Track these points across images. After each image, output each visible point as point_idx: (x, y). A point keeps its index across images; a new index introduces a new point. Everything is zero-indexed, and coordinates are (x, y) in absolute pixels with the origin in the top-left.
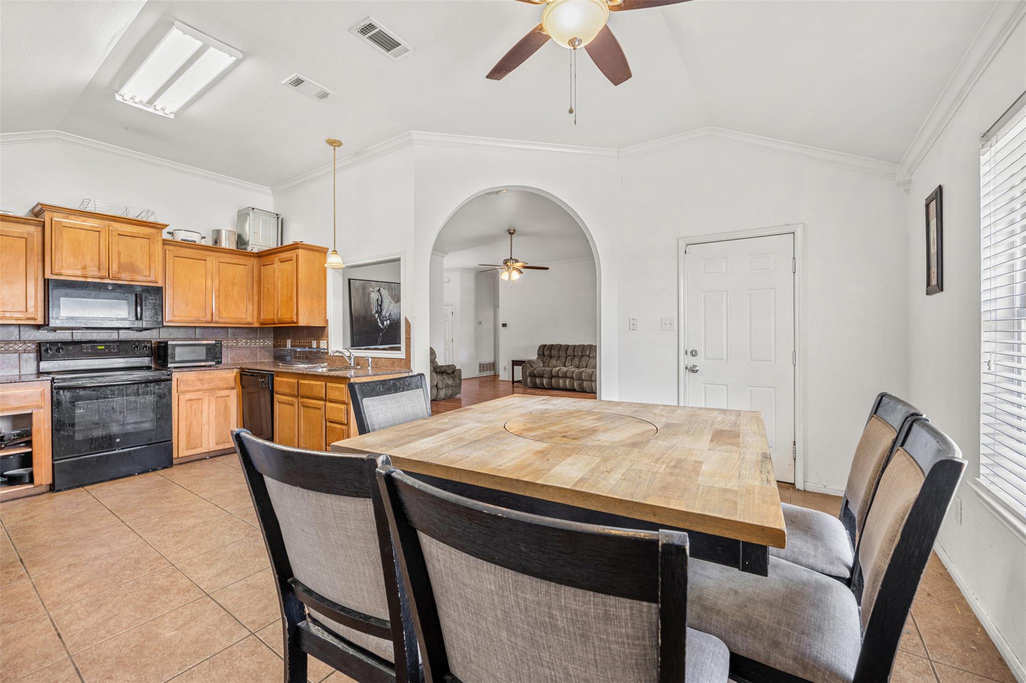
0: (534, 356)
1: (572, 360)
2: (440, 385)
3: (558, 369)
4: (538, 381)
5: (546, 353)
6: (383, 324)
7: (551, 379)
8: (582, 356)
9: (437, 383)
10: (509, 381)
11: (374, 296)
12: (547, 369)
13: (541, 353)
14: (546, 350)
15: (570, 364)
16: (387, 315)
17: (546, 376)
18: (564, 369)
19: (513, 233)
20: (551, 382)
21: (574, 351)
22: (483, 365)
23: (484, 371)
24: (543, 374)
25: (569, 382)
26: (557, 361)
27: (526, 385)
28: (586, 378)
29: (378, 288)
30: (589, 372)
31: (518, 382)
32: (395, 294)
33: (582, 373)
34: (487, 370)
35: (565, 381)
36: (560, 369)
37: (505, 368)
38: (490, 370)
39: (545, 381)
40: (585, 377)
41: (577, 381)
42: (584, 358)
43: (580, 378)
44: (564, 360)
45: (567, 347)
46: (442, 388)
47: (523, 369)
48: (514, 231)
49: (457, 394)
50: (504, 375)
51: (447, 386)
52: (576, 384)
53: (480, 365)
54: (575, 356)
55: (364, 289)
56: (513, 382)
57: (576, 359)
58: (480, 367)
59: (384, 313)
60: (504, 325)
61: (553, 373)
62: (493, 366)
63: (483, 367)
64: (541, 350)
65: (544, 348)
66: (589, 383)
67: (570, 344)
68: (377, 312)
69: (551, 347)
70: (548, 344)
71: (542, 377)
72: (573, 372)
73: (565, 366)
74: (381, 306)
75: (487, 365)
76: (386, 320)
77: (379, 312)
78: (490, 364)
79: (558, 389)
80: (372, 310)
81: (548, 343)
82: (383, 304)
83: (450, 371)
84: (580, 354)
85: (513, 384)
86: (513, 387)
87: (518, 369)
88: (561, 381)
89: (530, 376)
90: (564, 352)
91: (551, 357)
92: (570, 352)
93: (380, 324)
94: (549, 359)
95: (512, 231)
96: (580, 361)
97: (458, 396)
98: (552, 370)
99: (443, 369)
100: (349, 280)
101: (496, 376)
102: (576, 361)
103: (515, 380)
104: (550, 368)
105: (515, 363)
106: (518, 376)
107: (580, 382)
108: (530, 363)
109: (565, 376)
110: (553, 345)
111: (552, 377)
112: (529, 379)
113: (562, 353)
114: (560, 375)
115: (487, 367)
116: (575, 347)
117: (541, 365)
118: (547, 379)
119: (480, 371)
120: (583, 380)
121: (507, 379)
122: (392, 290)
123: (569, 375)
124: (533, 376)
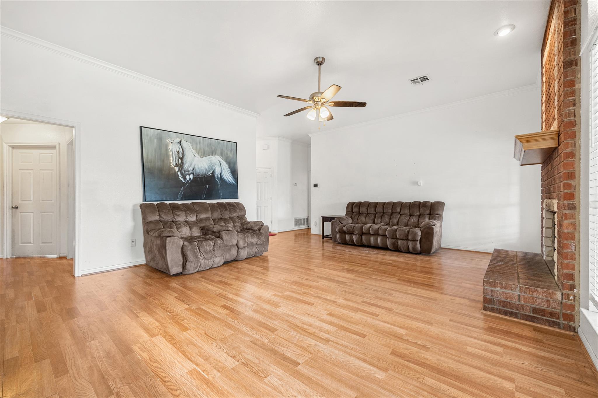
0: (342, 213)
1: (381, 217)
2: (241, 244)
3: (368, 225)
4: (347, 237)
5: (355, 210)
6: (185, 178)
7: (362, 236)
8: (392, 213)
9: (238, 242)
10: (319, 235)
11: (173, 148)
12: (356, 225)
13: (350, 210)
14: (355, 207)
15: (379, 221)
16: (191, 169)
17: (356, 233)
18: (376, 227)
19: (321, 64)
20: (361, 239)
21: (383, 210)
22: (298, 220)
23: (299, 225)
24: (353, 231)
25: (382, 240)
26: (366, 217)
27: (335, 241)
28: (402, 237)
29: (179, 140)
30: (404, 231)
31: (327, 236)
32: (200, 148)
33: (396, 232)
34: (301, 224)
35: (377, 239)
36: (371, 226)
37: (316, 223)
38: (304, 224)
39: (355, 238)
40: (400, 235)
41: (390, 240)
42: (395, 215)
43: (394, 236)
44: (373, 217)
45: (376, 204)
46: (244, 247)
47: (332, 224)
48: (323, 59)
49: (262, 252)
50: (316, 229)
51: (251, 245)
52: (389, 243)
53: (295, 220)
54: (384, 213)
55: (160, 139)
56: (323, 237)
57: (386, 216)
58: (295, 222)
59: (186, 167)
60: (316, 185)
61: (364, 230)
62: (307, 221)
63: (298, 222)
64: (350, 207)
65: (353, 206)
66: (405, 242)
67: (379, 202)
68: (177, 165)
69: (360, 205)
70: (356, 202)
71: (351, 233)
72: (386, 229)
73: (374, 223)
74: (182, 159)
75: (301, 220)
76: (189, 175)
77: (181, 166)
78: (304, 219)
79: (369, 246)
80: (170, 163)
81: (356, 200)
82: (185, 157)
83: (256, 228)
84: (390, 211)
85: (323, 238)
86: (323, 242)
87: (328, 226)
88: (372, 239)
89: (339, 232)
90: (373, 209)
91: (360, 214)
92: (379, 209)
93: (181, 178)
94: (357, 215)
95: (320, 60)
96: (390, 219)
97: (265, 254)
98: (362, 227)
99: (249, 226)
100: (141, 127)
101: (309, 229)
102: (386, 219)
103: (325, 234)
104: (360, 225)
105: (325, 219)
106: (328, 231)
107: (393, 240)
108: (340, 219)
109: (377, 234)
110: (361, 203)
111: (362, 234)
112: (338, 235)
113: (372, 211)
114: (371, 232)
115: (301, 222)
116: (384, 204)
117: (350, 221)
118: (358, 236)
119: (296, 225)
120: (397, 238)
121: (318, 233)
122: (196, 144)
123: (380, 232)
124: (342, 232)
